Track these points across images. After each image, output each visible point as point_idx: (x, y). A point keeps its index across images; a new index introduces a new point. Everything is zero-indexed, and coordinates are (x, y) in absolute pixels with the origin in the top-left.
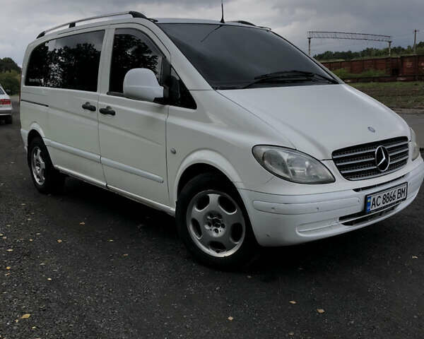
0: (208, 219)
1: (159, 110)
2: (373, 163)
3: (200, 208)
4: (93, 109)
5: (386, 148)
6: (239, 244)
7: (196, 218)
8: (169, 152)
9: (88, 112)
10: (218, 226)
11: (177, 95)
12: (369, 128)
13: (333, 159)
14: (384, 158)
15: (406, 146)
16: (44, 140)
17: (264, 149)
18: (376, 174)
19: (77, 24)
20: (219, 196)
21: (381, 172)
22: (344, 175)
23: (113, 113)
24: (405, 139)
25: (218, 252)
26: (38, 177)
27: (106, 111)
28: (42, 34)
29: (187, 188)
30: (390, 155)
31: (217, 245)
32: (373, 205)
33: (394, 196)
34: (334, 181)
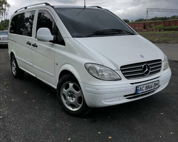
0: (69, 94)
1: (52, 46)
2: (141, 72)
3: (66, 89)
4: (30, 44)
5: (149, 65)
6: (81, 105)
7: (64, 94)
8: (55, 64)
9: (29, 45)
10: (73, 97)
11: (59, 40)
12: (141, 56)
13: (121, 70)
14: (147, 69)
15: (161, 63)
16: (15, 56)
17: (90, 65)
18: (142, 76)
19: (27, 8)
20: (73, 84)
21: (145, 76)
22: (126, 77)
23: (37, 46)
25: (73, 108)
26: (14, 71)
27: (35, 46)
28: (16, 12)
29: (61, 80)
30: (150, 68)
31: (73, 106)
32: (140, 90)
33: (152, 86)
34: (121, 80)
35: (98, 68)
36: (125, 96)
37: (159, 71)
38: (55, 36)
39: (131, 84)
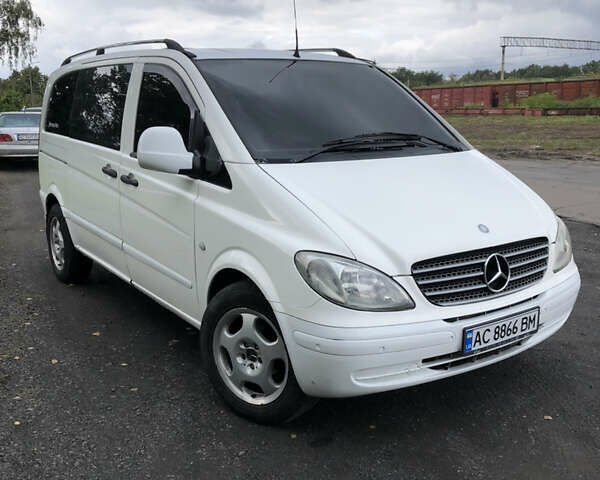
0: (241, 349)
1: (188, 186)
2: (481, 279)
3: (232, 332)
4: (113, 175)
5: (505, 256)
6: (280, 388)
7: (226, 347)
8: (197, 247)
9: (109, 177)
10: (254, 360)
11: (210, 169)
12: (479, 226)
13: (413, 275)
14: (500, 273)
15: (545, 251)
16: (63, 208)
17: (311, 258)
18: (485, 295)
19: (106, 51)
20: (255, 317)
21: (493, 293)
22: (430, 298)
23: (136, 185)
24: (544, 240)
25: (254, 396)
26: (57, 259)
27: (129, 180)
28: (68, 61)
29: (216, 301)
30: (511, 267)
31: (253, 387)
32: (476, 341)
33: (514, 327)
34: (413, 306)
35: (339, 268)
36: (425, 361)
37: (540, 275)
38: (199, 156)
39: (445, 320)
